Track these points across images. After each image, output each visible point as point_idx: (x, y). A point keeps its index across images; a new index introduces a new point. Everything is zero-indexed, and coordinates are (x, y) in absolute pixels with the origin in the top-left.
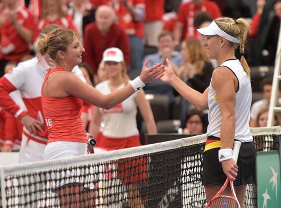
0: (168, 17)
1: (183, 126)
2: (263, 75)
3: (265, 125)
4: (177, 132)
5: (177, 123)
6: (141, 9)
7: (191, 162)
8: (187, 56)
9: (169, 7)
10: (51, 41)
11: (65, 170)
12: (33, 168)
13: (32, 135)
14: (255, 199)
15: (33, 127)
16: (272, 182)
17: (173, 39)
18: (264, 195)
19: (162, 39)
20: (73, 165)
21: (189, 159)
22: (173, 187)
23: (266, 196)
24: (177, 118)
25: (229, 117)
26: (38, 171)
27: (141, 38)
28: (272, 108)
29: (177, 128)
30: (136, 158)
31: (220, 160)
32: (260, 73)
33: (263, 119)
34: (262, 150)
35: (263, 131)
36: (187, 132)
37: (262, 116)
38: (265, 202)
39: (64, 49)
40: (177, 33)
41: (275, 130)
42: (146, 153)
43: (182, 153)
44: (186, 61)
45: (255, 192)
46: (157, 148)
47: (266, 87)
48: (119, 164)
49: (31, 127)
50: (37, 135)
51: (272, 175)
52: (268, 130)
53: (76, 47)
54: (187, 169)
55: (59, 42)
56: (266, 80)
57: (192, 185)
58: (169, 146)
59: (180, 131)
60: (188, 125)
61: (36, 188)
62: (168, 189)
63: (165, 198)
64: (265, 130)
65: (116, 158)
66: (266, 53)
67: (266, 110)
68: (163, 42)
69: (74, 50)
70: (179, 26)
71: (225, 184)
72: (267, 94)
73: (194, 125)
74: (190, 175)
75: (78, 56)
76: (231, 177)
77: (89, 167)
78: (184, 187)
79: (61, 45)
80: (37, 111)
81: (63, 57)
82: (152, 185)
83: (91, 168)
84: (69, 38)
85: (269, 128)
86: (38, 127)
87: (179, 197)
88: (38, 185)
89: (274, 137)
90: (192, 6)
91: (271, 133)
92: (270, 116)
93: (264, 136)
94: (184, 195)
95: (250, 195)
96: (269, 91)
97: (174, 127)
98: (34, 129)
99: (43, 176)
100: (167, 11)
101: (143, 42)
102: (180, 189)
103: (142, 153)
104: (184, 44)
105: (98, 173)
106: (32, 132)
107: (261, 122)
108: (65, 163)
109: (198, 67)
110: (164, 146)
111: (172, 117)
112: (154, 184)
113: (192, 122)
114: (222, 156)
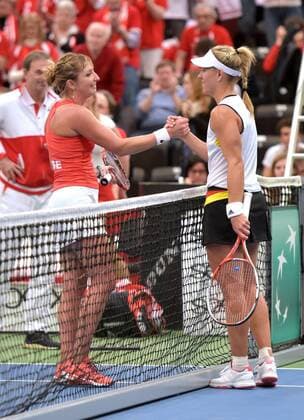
0: (168, 44)
1: (185, 174)
2: (280, 114)
3: (282, 175)
4: (177, 181)
5: (177, 170)
6: (135, 34)
7: (194, 217)
8: (191, 92)
9: (170, 32)
10: (59, 69)
11: (44, 225)
12: (5, 221)
13: (11, 182)
14: (269, 262)
15: (12, 173)
16: (290, 243)
17: (174, 70)
18: (279, 258)
19: (161, 70)
20: (53, 219)
21: (191, 213)
22: (170, 247)
23: (282, 260)
24: (177, 165)
25: (236, 164)
26: (11, 225)
27: (136, 69)
28: (291, 154)
29: (176, 177)
30: (127, 212)
31: (229, 217)
32: (276, 112)
33: (279, 168)
34: (278, 204)
35: (279, 181)
36: (188, 181)
37: (279, 164)
38: (281, 267)
39: (74, 78)
40: (179, 63)
41: (293, 181)
42: (140, 206)
43: (183, 206)
44: (189, 98)
45: (269, 255)
46: (153, 200)
47: (284, 130)
48: (108, 219)
49: (9, 172)
50: (17, 182)
51: (289, 234)
52: (285, 181)
53: (88, 75)
54: (188, 226)
55: (68, 70)
56: (284, 121)
57: (194, 245)
58: (167, 198)
59: (181, 180)
60: (190, 174)
61: (7, 245)
62: (164, 249)
63: (161, 259)
64: (282, 181)
65: (105, 212)
66: (283, 91)
67: (283, 157)
68: (163, 73)
69: (87, 78)
70: (181, 55)
71: (236, 245)
72: (285, 138)
73: (197, 174)
74: (192, 233)
75: (92, 86)
76: (243, 235)
77: (71, 222)
78: (185, 247)
79: (71, 73)
80: (17, 153)
81: (73, 87)
82: (147, 245)
83: (74, 223)
84: (80, 64)
85: (287, 179)
86: (18, 172)
87: (178, 259)
88: (10, 242)
89: (293, 188)
90: (197, 32)
91: (290, 184)
92: (288, 164)
93: (281, 188)
94: (184, 256)
95: (263, 258)
96: (287, 134)
97: (174, 175)
98: (13, 175)
99: (16, 231)
100: (168, 36)
101: (138, 73)
102: (180, 249)
103: (135, 207)
104: (187, 77)
105: (82, 229)
106: (11, 179)
107: (277, 171)
108: (44, 217)
109: (203, 105)
110: (161, 199)
111: (171, 164)
112: (149, 243)
113: (195, 171)
114: (231, 212)
